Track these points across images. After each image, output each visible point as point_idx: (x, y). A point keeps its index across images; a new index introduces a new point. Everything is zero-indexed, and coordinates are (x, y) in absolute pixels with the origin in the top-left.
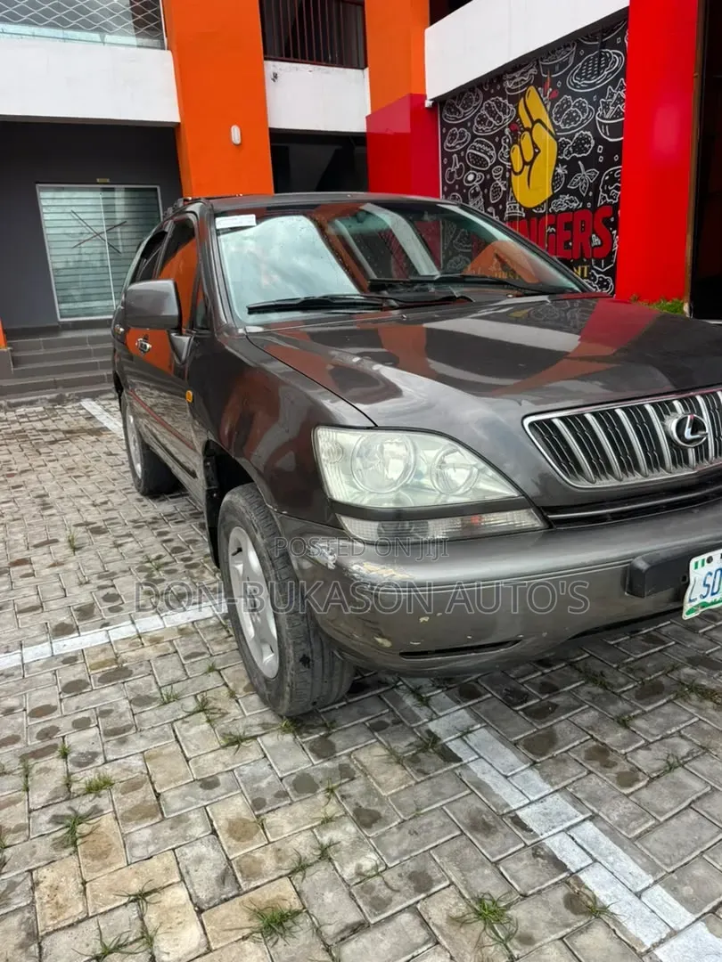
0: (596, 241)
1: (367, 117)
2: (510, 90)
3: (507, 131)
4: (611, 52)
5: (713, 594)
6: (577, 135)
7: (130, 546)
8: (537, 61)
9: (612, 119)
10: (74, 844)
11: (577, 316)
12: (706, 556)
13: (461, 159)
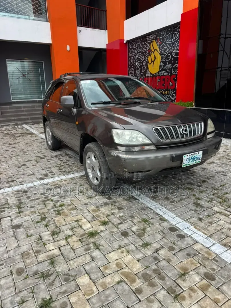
0: (171, 84)
1: (107, 44)
2: (148, 40)
3: (147, 52)
4: (176, 33)
5: (188, 163)
6: (167, 54)
7: (52, 162)
8: (156, 33)
9: (176, 51)
10: (60, 214)
11: (165, 107)
12: (186, 155)
13: (134, 59)
